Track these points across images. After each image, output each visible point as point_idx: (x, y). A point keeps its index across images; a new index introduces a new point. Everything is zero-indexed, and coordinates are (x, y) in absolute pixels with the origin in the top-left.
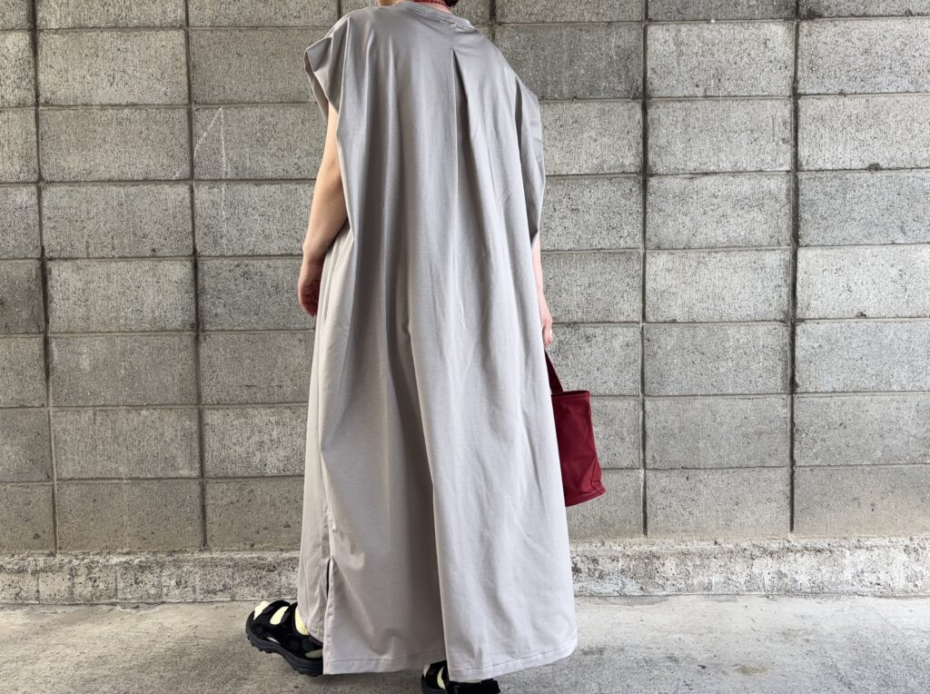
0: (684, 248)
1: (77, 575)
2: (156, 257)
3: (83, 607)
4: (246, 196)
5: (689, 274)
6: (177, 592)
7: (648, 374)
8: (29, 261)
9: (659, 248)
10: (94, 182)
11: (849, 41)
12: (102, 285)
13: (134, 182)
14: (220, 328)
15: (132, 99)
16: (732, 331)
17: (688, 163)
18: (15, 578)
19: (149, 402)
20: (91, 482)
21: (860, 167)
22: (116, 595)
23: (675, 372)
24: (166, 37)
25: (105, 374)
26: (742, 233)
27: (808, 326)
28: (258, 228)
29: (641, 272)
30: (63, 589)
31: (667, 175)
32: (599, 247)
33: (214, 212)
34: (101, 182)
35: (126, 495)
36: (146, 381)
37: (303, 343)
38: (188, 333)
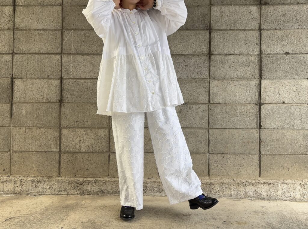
0: (223, 79)
1: (16, 184)
2: (48, 78)
3: (17, 195)
4: (79, 59)
5: (224, 88)
6: (49, 191)
7: (210, 121)
8: (8, 79)
9: (214, 79)
10: (30, 54)
11: (278, 12)
12: (31, 87)
13: (43, 54)
14: (68, 102)
15: (44, 28)
16: (239, 107)
17: (224, 51)
19: (44, 126)
20: (23, 152)
21: (282, 53)
22: (29, 191)
23: (219, 120)
24: (56, 8)
25: (30, 116)
26: (242, 74)
27: (265, 106)
28: (82, 70)
29: (208, 87)
30: (11, 188)
31: (217, 55)
32: (194, 78)
33: (68, 64)
34: (33, 54)
35: (34, 157)
36: (43, 119)
37: (95, 107)
38: (58, 103)
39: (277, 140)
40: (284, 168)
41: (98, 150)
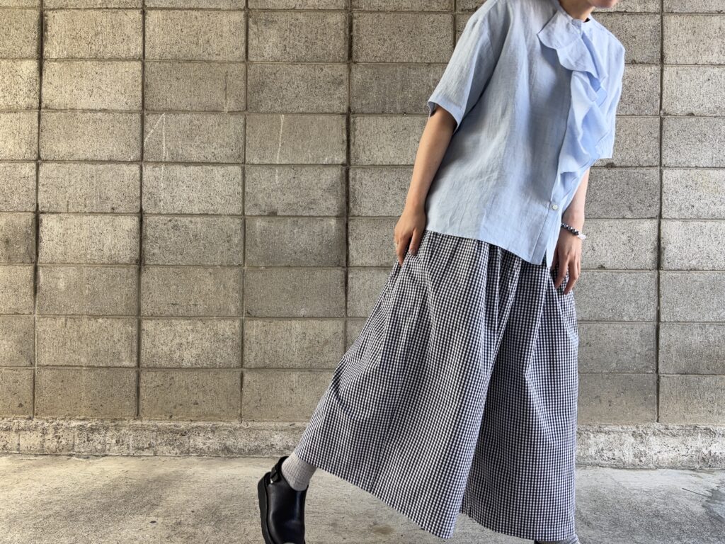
1: (47, 433)
2: (112, 213)
3: (49, 457)
4: (178, 174)
6: (116, 448)
8: (28, 214)
10: (75, 161)
12: (76, 231)
13: (102, 162)
14: (156, 263)
15: (104, 106)
18: (3, 434)
19: (104, 313)
20: (60, 368)
21: (601, 165)
22: (73, 449)
24: (129, 66)
25: (74, 293)
28: (185, 196)
30: (36, 443)
33: (155, 183)
34: (80, 161)
35: (84, 378)
36: (103, 298)
37: (212, 275)
38: (134, 266)
39: (587, 344)
40: (600, 401)
41: (218, 363)
